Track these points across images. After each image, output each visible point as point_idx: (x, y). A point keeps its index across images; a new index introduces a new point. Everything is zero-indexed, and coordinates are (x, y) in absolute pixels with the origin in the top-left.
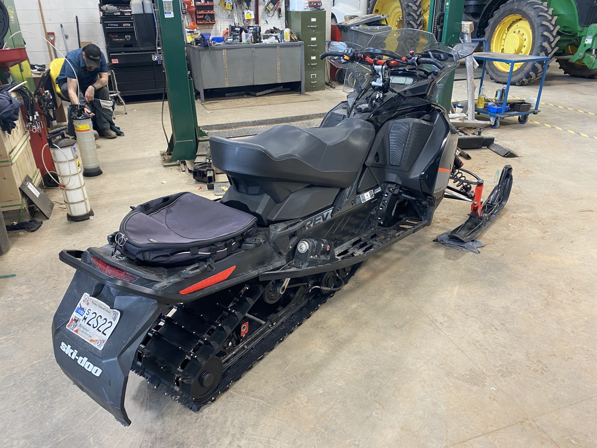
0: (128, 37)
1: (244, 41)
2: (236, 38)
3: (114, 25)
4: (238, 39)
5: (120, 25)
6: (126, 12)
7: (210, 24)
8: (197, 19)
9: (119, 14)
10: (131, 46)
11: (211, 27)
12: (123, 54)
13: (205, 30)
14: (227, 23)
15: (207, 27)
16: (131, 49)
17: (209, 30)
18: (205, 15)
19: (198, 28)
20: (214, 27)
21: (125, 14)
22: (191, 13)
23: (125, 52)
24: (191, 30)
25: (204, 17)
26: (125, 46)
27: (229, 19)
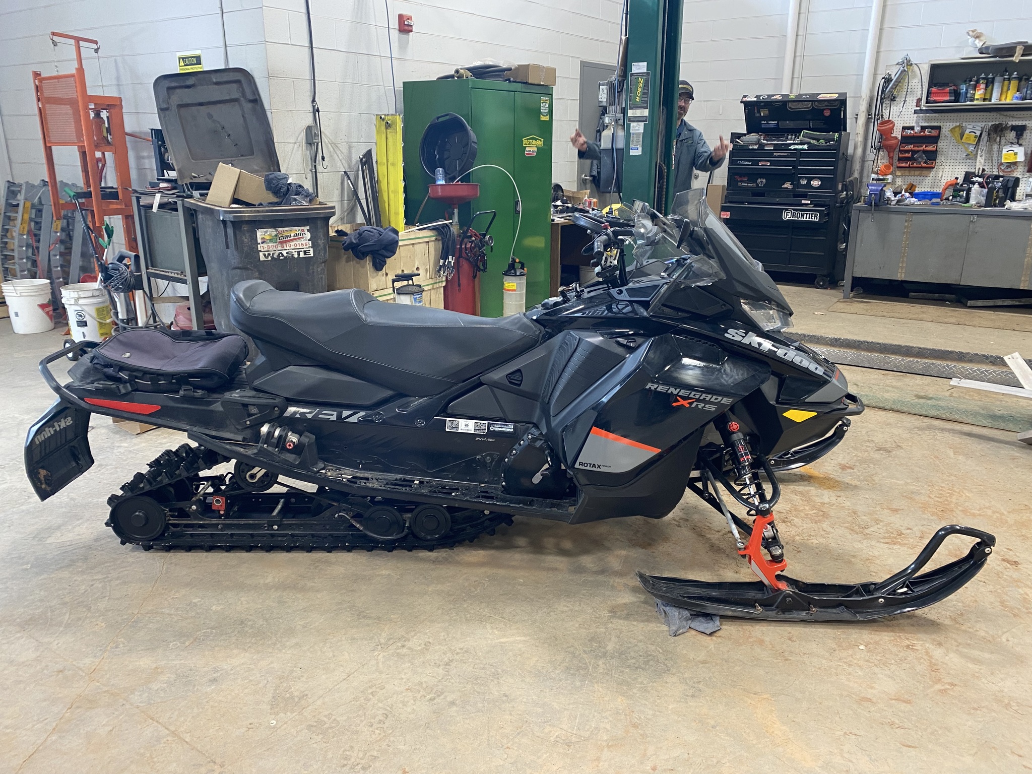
0: (762, 182)
1: (972, 201)
2: (959, 196)
3: (746, 163)
4: (961, 197)
5: (756, 163)
6: (767, 145)
7: (922, 167)
8: (900, 159)
9: (756, 147)
10: (762, 195)
11: (925, 172)
12: (746, 205)
13: (913, 177)
14: (964, 167)
15: (917, 173)
16: (760, 199)
17: (922, 178)
18: (914, 152)
19: (898, 173)
20: (932, 173)
21: (766, 148)
22: (889, 149)
23: (749, 203)
24: (881, 177)
25: (912, 155)
26: (754, 194)
27: (968, 161)
